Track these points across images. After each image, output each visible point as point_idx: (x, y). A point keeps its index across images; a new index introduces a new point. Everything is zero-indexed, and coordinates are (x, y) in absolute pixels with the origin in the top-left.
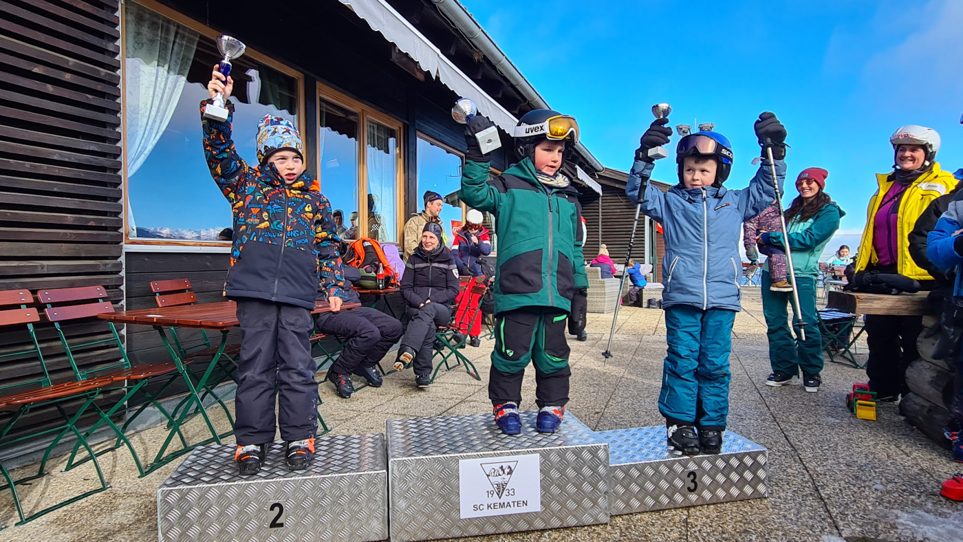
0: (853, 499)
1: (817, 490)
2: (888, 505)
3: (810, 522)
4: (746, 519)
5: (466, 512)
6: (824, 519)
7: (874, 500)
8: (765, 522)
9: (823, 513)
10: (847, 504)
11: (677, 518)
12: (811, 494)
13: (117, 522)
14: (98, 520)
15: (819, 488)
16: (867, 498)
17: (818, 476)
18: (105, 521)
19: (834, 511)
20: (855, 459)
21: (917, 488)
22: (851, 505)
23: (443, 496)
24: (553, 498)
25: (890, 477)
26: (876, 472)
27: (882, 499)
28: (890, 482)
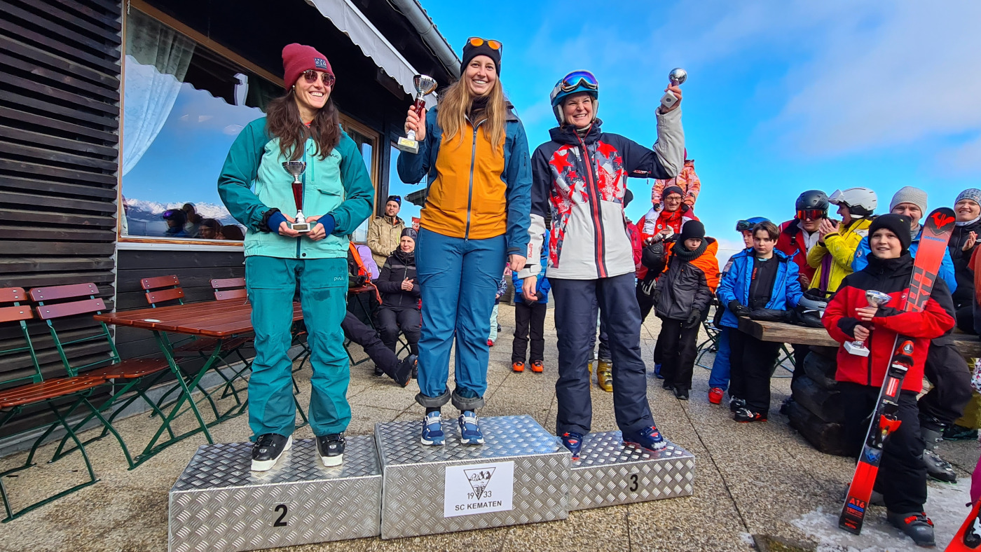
0: (756, 498)
1: (728, 490)
2: (782, 504)
3: (724, 520)
4: (674, 517)
5: (449, 512)
6: (734, 517)
7: (772, 500)
8: (689, 520)
9: (733, 511)
10: (751, 503)
11: (619, 516)
12: (723, 494)
13: (111, 518)
14: (92, 516)
15: (730, 488)
16: (766, 497)
17: (727, 477)
18: (99, 518)
19: (743, 510)
20: (755, 461)
21: (803, 488)
22: (754, 504)
23: (430, 498)
24: (524, 498)
25: (782, 478)
26: (771, 473)
27: (777, 499)
28: (782, 482)
